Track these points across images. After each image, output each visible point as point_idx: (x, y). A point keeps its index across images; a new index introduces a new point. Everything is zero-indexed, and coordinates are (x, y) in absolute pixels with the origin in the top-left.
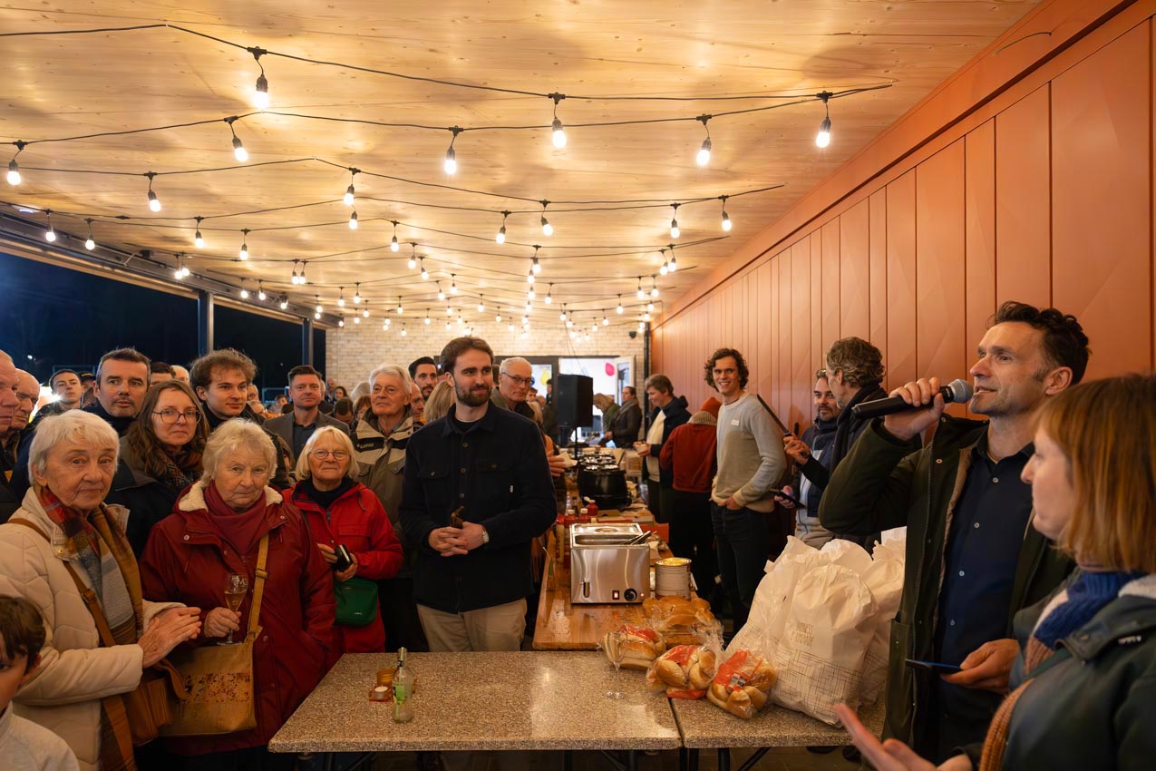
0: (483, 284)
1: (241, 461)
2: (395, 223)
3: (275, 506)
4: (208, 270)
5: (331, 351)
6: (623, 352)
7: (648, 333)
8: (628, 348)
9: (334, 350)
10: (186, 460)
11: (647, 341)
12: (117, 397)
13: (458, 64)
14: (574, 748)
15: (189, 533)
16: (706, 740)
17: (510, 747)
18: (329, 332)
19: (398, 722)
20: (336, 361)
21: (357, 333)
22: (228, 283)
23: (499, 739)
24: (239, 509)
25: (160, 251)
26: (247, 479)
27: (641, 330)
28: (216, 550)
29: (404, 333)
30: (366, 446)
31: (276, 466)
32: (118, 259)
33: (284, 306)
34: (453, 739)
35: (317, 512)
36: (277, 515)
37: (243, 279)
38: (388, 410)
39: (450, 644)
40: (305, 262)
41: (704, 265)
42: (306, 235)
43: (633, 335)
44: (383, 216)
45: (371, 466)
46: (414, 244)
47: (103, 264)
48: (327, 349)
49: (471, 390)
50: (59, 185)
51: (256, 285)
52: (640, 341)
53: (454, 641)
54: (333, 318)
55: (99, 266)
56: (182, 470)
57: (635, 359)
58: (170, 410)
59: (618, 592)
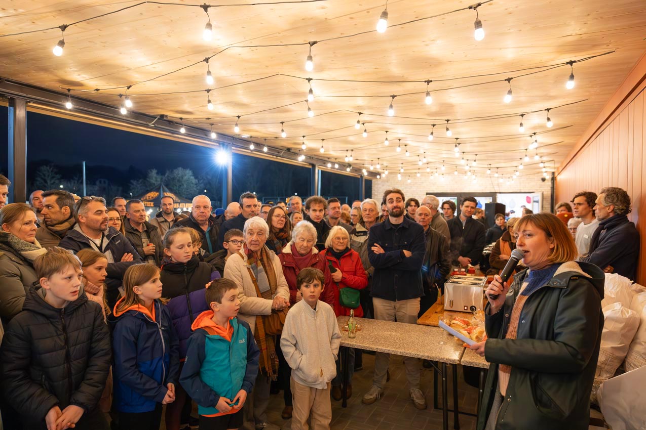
0: (444, 156)
1: (304, 237)
2: (387, 132)
3: (315, 254)
4: (315, 155)
5: (374, 190)
6: (537, 190)
7: (553, 179)
8: (541, 187)
9: (376, 190)
10: (278, 234)
11: (553, 184)
12: (250, 212)
13: (396, 70)
14: (413, 356)
15: (285, 262)
16: (470, 363)
17: (388, 352)
18: (374, 181)
19: (350, 337)
20: (377, 195)
21: (387, 181)
22: (324, 160)
23: (384, 348)
24: (302, 255)
25: (295, 149)
26: (305, 244)
27: (548, 177)
28: (294, 269)
29: (409, 181)
30: (360, 234)
31: (317, 240)
32: (279, 152)
33: (348, 170)
34: (367, 345)
35: (335, 261)
36: (316, 258)
37: (329, 158)
38: (370, 220)
39: (387, 318)
40: (352, 150)
41: (567, 140)
42: (351, 139)
43: (544, 180)
44: (381, 129)
45: (362, 243)
46: (400, 140)
47: (273, 155)
48: (373, 190)
49: (393, 209)
50: (255, 127)
51: (334, 161)
52: (548, 184)
53: (388, 317)
54: (374, 174)
55: (272, 156)
56: (277, 238)
57: (543, 194)
58: (278, 216)
59: (467, 306)
